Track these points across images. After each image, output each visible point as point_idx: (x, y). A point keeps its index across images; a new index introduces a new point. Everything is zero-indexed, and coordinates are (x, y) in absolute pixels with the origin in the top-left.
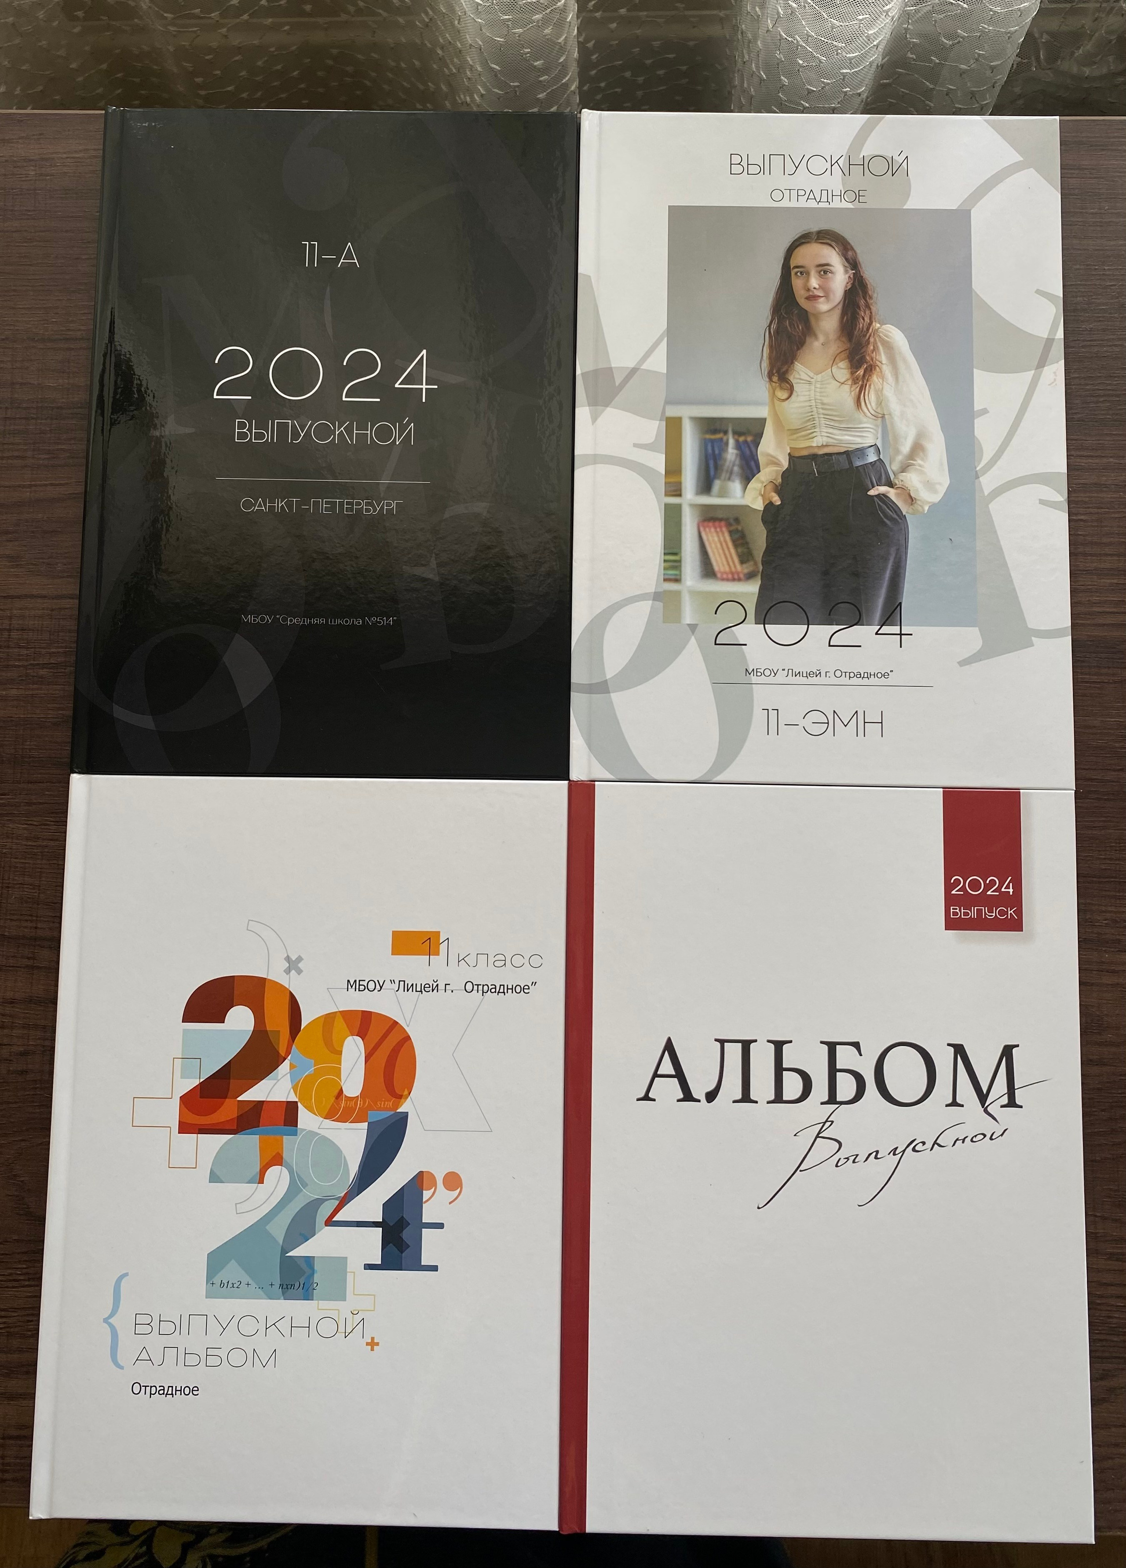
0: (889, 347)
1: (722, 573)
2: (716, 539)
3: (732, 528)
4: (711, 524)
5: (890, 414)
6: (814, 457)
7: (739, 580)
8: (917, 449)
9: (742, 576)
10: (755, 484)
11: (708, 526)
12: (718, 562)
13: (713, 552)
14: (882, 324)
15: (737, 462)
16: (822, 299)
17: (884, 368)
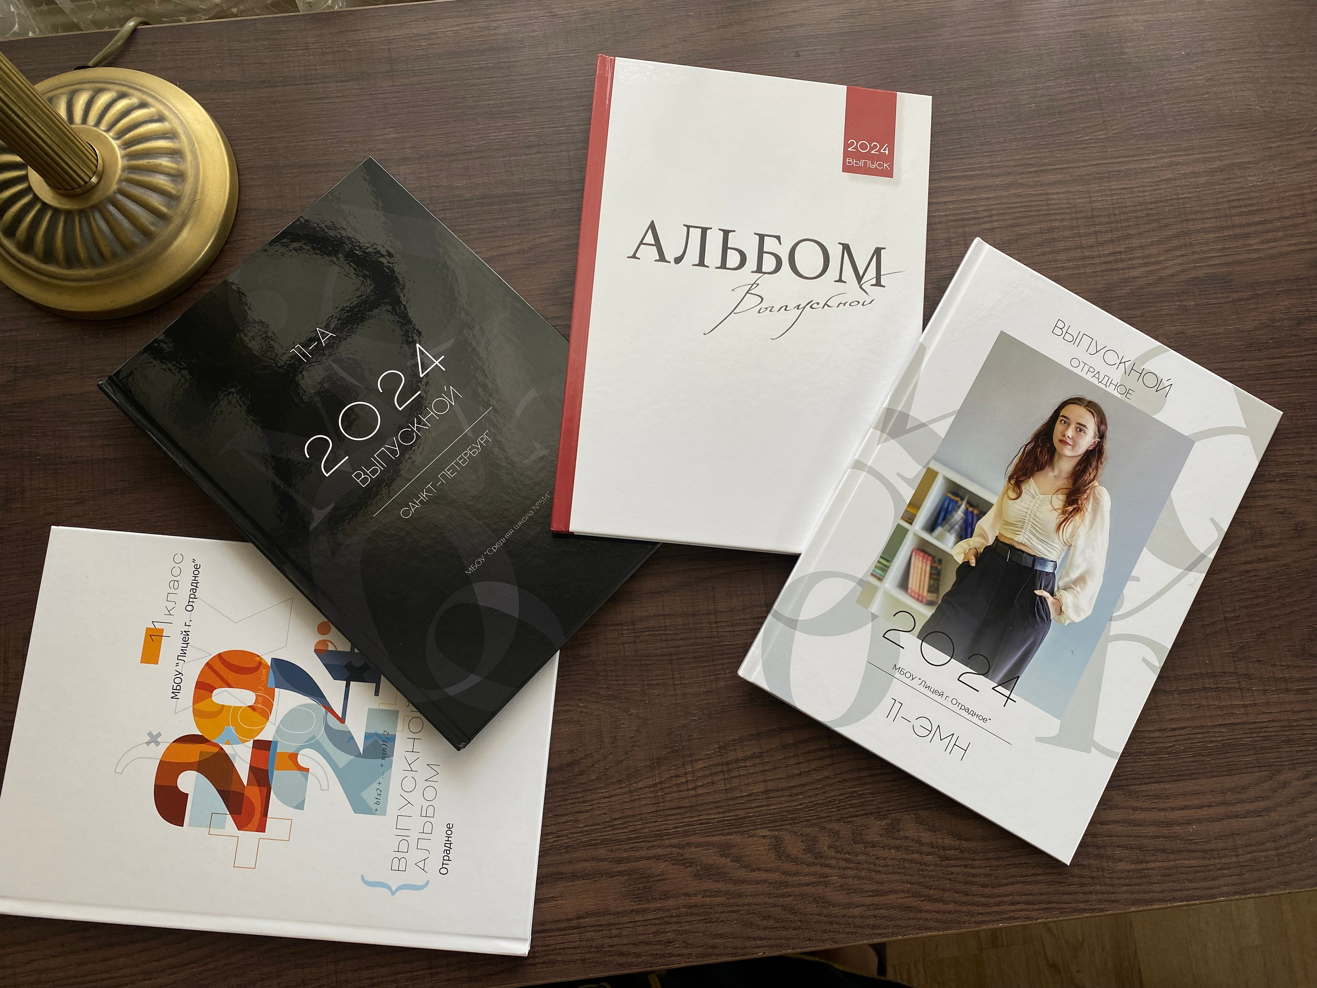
0: (1097, 502)
1: (912, 591)
2: (920, 566)
3: (935, 565)
4: (922, 554)
5: (1075, 547)
6: (1012, 548)
7: (921, 602)
8: (1081, 580)
9: (924, 600)
10: (963, 544)
11: (919, 555)
12: (913, 582)
13: (913, 574)
14: (1100, 484)
15: (960, 523)
16: (1069, 447)
17: (1087, 514)
